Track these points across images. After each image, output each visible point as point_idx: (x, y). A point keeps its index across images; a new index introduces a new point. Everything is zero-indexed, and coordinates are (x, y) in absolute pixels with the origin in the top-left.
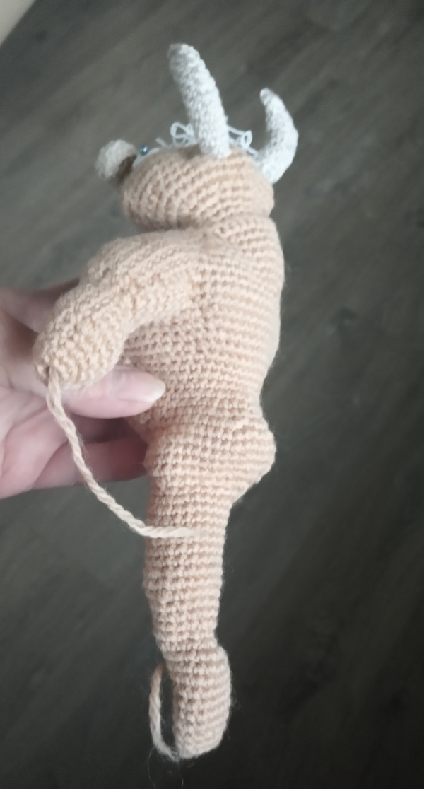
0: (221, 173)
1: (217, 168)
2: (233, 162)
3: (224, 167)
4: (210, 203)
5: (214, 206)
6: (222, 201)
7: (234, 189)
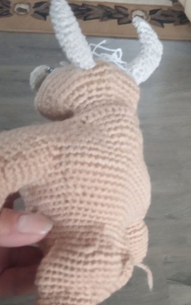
0: (88, 80)
1: (85, 77)
2: (97, 71)
3: (90, 75)
4: (81, 100)
5: (85, 102)
6: (90, 98)
7: (98, 89)
